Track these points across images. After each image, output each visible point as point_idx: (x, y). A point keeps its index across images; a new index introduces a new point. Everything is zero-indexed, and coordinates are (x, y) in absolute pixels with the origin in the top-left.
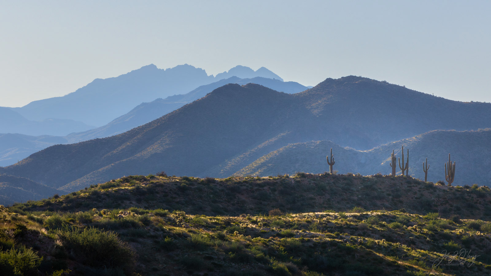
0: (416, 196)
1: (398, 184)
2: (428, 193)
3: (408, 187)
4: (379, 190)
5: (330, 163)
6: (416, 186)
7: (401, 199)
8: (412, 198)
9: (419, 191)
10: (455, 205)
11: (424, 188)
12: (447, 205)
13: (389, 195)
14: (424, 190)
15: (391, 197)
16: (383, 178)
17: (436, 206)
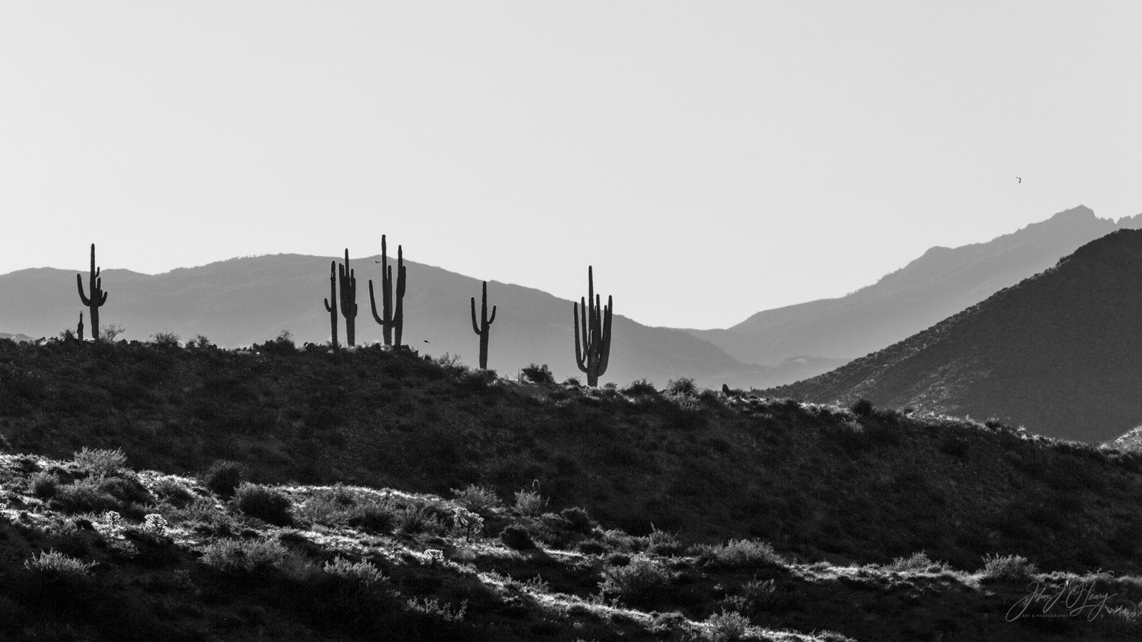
0: (404, 421)
1: (347, 378)
2: (460, 408)
3: (385, 385)
4: (261, 398)
5: (89, 298)
6: (419, 385)
7: (340, 430)
8: (388, 428)
9: (426, 402)
10: (556, 453)
11: (448, 391)
12: (525, 454)
13: (296, 416)
14: (445, 399)
15: (298, 424)
16: (296, 352)
17: (473, 456)
